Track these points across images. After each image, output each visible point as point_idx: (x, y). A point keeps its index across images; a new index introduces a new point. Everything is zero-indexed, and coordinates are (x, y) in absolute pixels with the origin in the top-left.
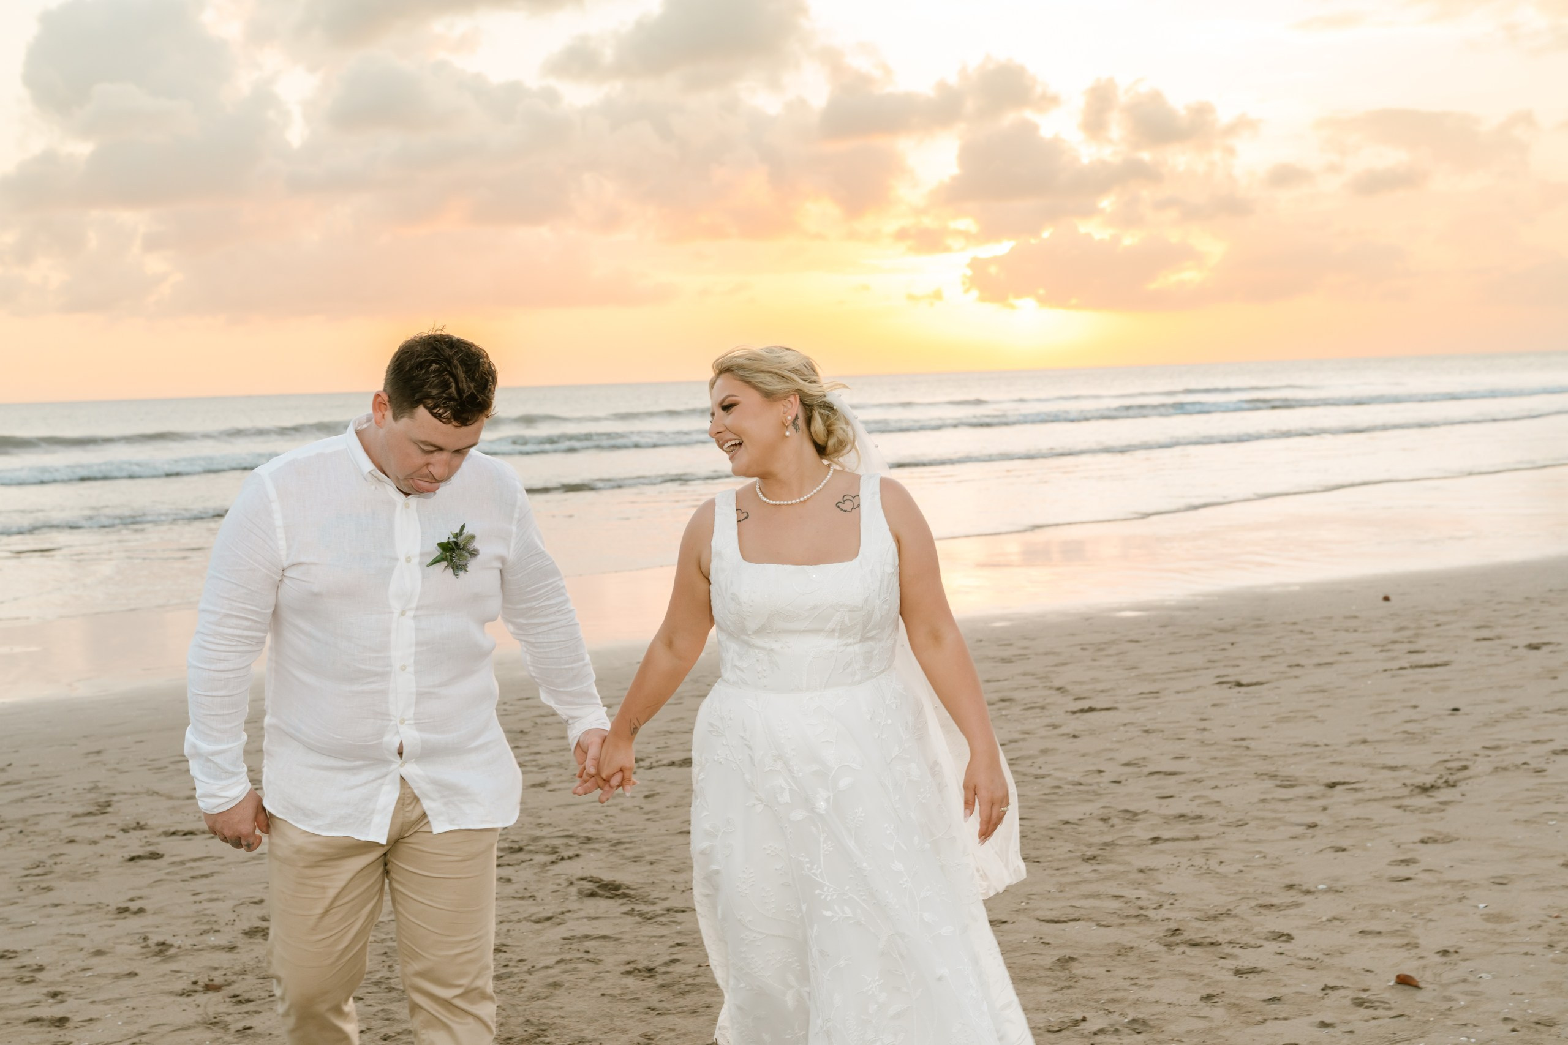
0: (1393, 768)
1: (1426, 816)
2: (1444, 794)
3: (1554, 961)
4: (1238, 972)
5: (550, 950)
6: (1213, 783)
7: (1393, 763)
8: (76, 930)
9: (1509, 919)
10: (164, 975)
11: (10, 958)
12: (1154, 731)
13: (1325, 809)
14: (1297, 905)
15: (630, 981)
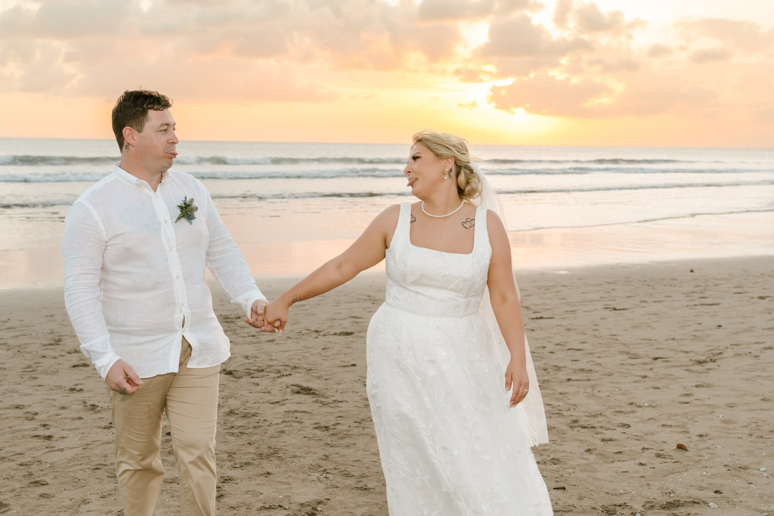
0: (686, 352)
1: (699, 375)
2: (710, 365)
3: (751, 441)
4: (603, 440)
5: (279, 416)
6: (598, 355)
7: (686, 350)
8: (51, 397)
9: (733, 423)
10: (96, 419)
11: (21, 408)
12: (571, 329)
13: (651, 369)
14: (634, 412)
15: (317, 432)
